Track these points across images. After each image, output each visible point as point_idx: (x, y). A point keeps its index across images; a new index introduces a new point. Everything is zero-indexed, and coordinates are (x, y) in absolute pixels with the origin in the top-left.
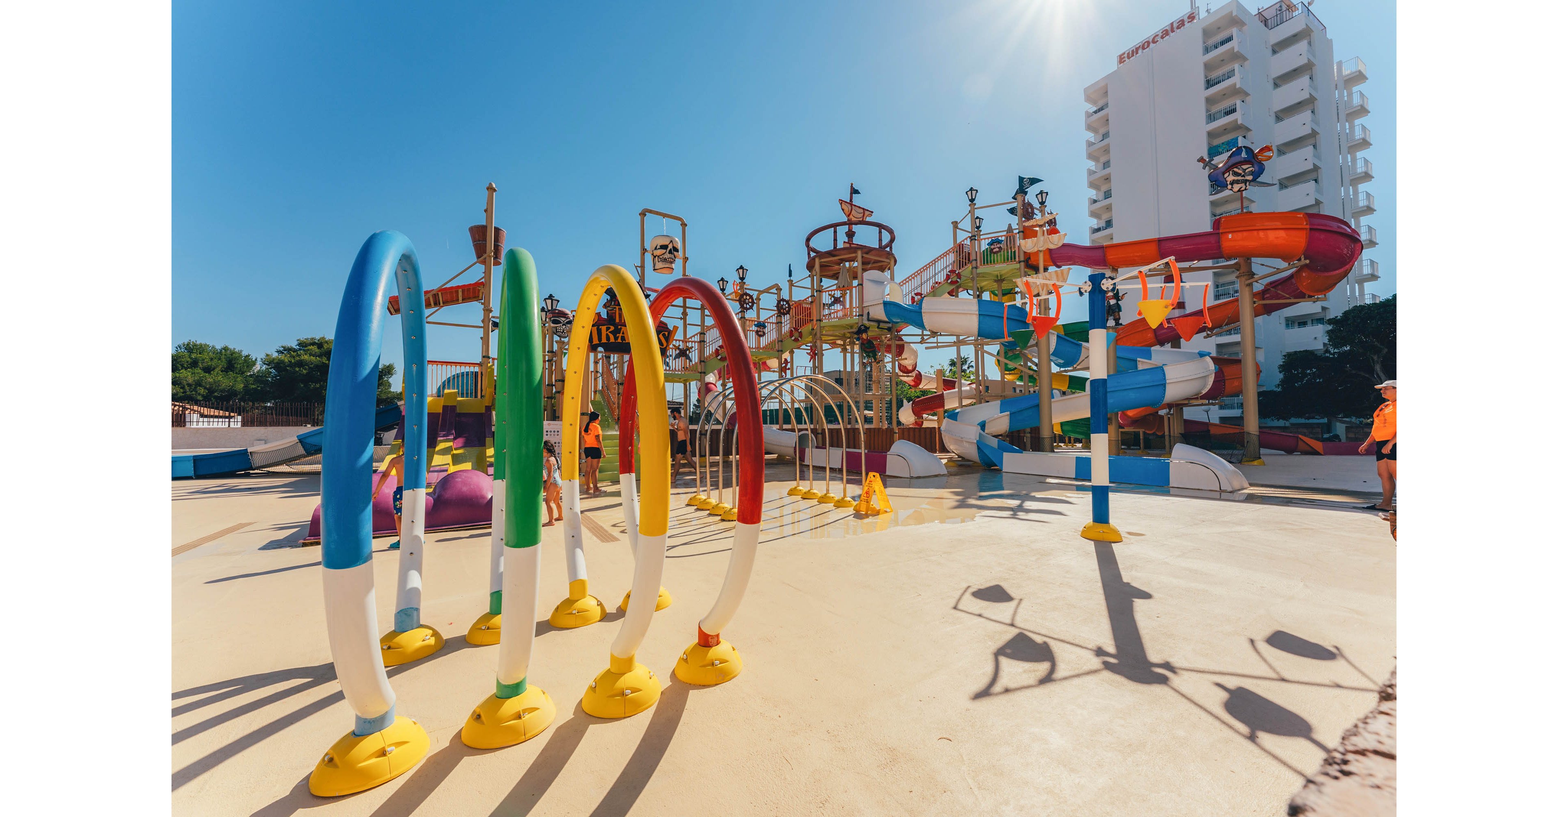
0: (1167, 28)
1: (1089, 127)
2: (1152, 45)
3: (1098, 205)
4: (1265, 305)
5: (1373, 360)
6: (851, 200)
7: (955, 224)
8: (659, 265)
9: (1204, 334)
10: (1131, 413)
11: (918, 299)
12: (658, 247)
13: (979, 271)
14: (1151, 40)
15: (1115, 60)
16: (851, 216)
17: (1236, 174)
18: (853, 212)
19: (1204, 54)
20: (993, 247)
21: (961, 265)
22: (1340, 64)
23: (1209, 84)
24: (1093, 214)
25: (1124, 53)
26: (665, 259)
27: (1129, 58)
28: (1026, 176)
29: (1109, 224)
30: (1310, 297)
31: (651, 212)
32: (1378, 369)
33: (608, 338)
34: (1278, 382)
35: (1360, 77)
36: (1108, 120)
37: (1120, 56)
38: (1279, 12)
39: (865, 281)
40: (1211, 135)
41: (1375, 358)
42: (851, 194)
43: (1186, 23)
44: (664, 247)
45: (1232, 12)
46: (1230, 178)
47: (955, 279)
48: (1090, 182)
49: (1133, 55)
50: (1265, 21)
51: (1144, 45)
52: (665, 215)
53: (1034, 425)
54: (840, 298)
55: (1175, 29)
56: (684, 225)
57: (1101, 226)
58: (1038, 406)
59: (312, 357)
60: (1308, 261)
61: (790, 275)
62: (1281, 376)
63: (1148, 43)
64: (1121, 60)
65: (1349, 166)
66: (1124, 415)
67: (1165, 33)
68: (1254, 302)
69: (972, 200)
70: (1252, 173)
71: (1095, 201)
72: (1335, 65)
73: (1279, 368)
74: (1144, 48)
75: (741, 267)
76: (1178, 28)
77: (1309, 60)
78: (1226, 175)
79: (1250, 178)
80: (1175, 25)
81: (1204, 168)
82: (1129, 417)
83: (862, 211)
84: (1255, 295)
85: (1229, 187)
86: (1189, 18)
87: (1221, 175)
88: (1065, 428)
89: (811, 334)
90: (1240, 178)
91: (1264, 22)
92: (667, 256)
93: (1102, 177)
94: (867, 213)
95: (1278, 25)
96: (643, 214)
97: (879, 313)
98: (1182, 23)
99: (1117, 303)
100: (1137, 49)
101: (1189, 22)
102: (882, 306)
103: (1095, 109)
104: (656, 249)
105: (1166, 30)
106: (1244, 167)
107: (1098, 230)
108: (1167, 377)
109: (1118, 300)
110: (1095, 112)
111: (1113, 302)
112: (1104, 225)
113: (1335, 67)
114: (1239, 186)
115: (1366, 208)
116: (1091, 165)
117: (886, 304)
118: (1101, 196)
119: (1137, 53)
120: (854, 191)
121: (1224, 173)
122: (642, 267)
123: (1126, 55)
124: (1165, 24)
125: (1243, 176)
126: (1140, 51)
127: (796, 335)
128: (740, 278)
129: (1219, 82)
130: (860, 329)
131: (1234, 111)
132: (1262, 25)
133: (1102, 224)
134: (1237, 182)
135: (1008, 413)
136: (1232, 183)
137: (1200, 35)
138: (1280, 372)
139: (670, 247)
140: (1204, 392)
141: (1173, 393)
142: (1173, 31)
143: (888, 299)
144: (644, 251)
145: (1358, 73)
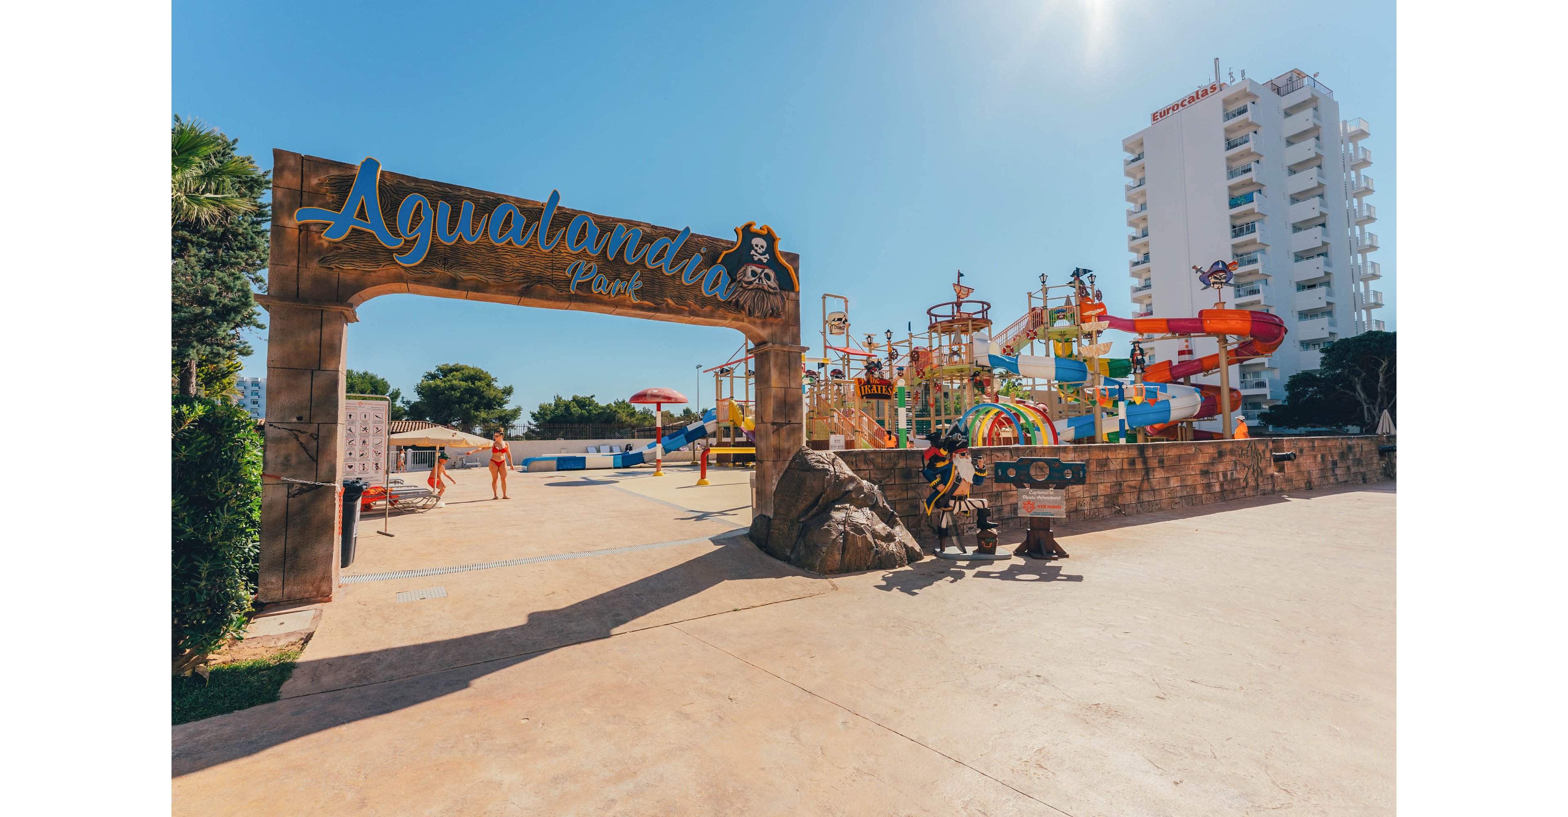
0: (1193, 95)
1: (1128, 174)
2: (1180, 108)
3: (1137, 242)
4: (1238, 359)
5: (1355, 381)
6: (959, 282)
7: (1030, 295)
8: (835, 331)
9: (1202, 374)
10: (1156, 426)
11: (1009, 350)
12: (836, 320)
13: (1049, 330)
14: (1180, 104)
15: (1150, 118)
16: (960, 294)
17: (1216, 278)
18: (962, 291)
19: (1225, 121)
20: (1059, 315)
21: (1035, 326)
22: (1345, 122)
23: (1230, 145)
24: (1133, 249)
25: (1157, 113)
26: (841, 327)
27: (1161, 116)
28: (1081, 267)
29: (1147, 257)
30: (1262, 354)
31: (828, 295)
32: (1359, 389)
33: (868, 392)
34: (1285, 398)
35: (1363, 134)
36: (1144, 168)
37: (1154, 115)
38: (1289, 82)
39: (974, 340)
40: (1231, 188)
41: (1356, 379)
42: (959, 277)
43: (1209, 92)
44: (840, 319)
45: (1246, 89)
46: (1212, 280)
47: (1033, 336)
48: (1130, 222)
49: (1165, 115)
50: (1278, 89)
51: (1174, 107)
52: (835, 297)
53: (1091, 435)
54: (957, 351)
55: (1200, 96)
56: (846, 301)
57: (1140, 260)
58: (1093, 422)
59: (461, 382)
60: (1252, 339)
61: (910, 330)
62: (1287, 393)
63: (1178, 105)
64: (1154, 117)
65: (1355, 210)
66: (1152, 427)
67: (1192, 99)
68: (1228, 358)
69: (1044, 282)
70: (1225, 278)
71: (1134, 238)
72: (1341, 123)
73: (1285, 387)
74: (1174, 110)
75: (888, 331)
76: (1202, 96)
77: (1314, 124)
78: (1210, 278)
79: (1224, 281)
80: (1200, 93)
81: (1197, 272)
82: (1155, 428)
83: (967, 289)
84: (1229, 352)
85: (1212, 285)
86: (1211, 88)
87: (1206, 278)
88: (1110, 436)
89: (930, 372)
90: (1218, 281)
91: (1276, 90)
92: (842, 325)
93: (1140, 217)
94: (970, 290)
95: (1288, 93)
96: (824, 298)
97: (986, 362)
98: (1205, 92)
99: (1143, 358)
100: (1168, 110)
101: (1211, 92)
102: (987, 358)
103: (1132, 158)
104: (834, 320)
105: (1193, 97)
106: (1221, 274)
107: (1137, 263)
108: (1171, 406)
109: (1143, 356)
110: (1133, 161)
111: (1140, 357)
112: (1143, 259)
113: (1341, 126)
114: (1218, 285)
115: (1369, 247)
116: (1131, 206)
117: (990, 356)
118: (1140, 234)
119: (1168, 113)
120: (960, 275)
121: (1208, 277)
122: (825, 332)
123: (1158, 114)
124: (1190, 91)
125: (1220, 280)
126: (1171, 111)
127: (921, 373)
128: (888, 338)
129: (1236, 146)
130: (975, 373)
131: (1249, 170)
132: (1275, 94)
133: (1141, 258)
134: (1217, 283)
135: (1074, 427)
136: (1214, 283)
137: (1221, 103)
138: (1286, 390)
139: (844, 319)
140: (1195, 414)
141: (1175, 415)
142: (1198, 98)
143: (991, 353)
144: (825, 322)
145: (1360, 132)
